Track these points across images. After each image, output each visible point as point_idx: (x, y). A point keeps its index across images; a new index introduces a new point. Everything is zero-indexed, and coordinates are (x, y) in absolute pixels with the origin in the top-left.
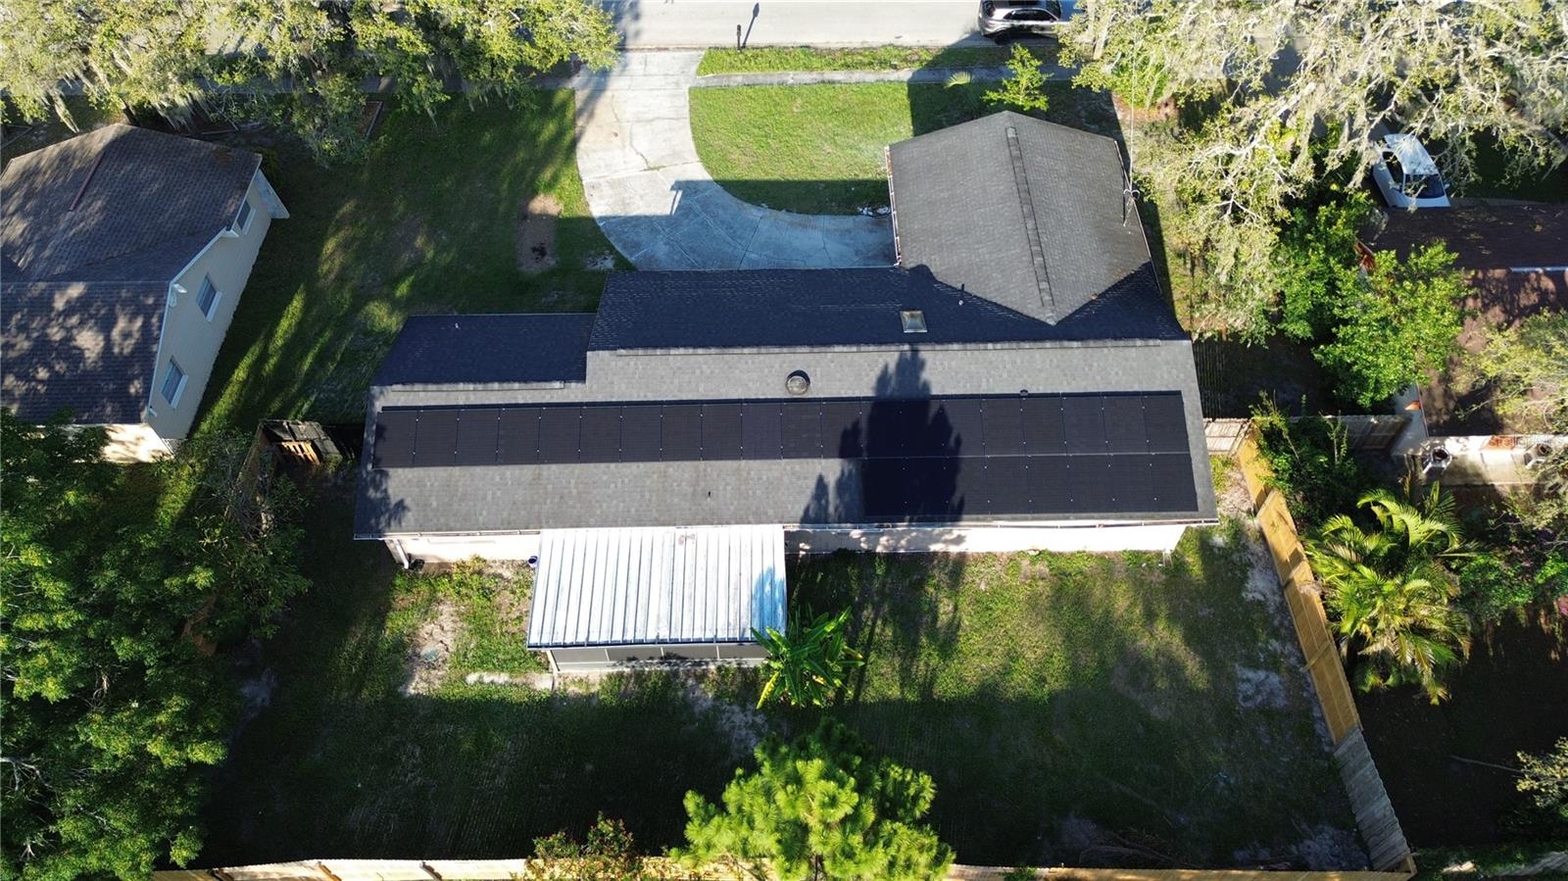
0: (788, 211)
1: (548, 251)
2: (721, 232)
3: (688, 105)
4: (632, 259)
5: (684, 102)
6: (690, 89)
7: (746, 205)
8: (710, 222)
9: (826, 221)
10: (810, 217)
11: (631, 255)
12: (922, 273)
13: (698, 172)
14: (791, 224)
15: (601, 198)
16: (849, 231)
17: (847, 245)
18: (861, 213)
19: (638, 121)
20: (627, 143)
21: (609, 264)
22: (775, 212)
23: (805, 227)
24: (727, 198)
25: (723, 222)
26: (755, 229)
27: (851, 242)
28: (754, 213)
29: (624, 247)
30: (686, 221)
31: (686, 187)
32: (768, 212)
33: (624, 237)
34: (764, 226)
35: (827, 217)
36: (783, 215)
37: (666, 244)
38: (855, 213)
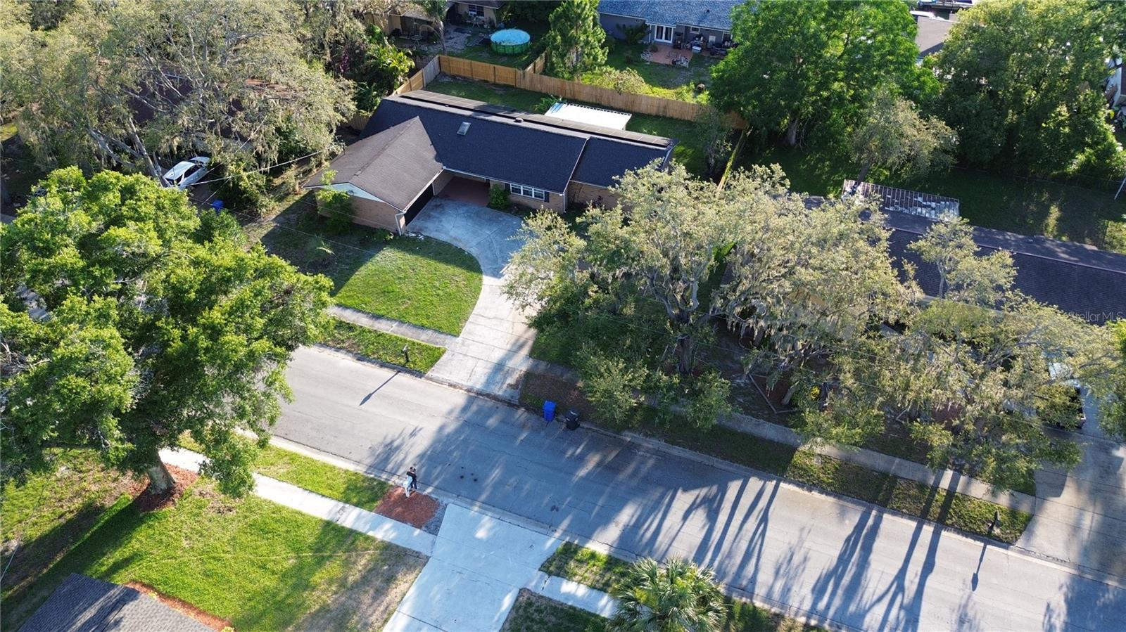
0: (457, 247)
5: (468, 327)
6: (457, 336)
7: (475, 255)
8: (498, 252)
9: (443, 237)
10: (449, 242)
12: (439, 158)
13: (488, 279)
14: (460, 241)
16: (438, 231)
17: (442, 225)
18: (424, 236)
19: (502, 319)
24: (482, 262)
26: (479, 244)
31: (497, 275)
32: (467, 249)
34: (474, 243)
35: (441, 239)
36: (461, 246)
38: (427, 238)
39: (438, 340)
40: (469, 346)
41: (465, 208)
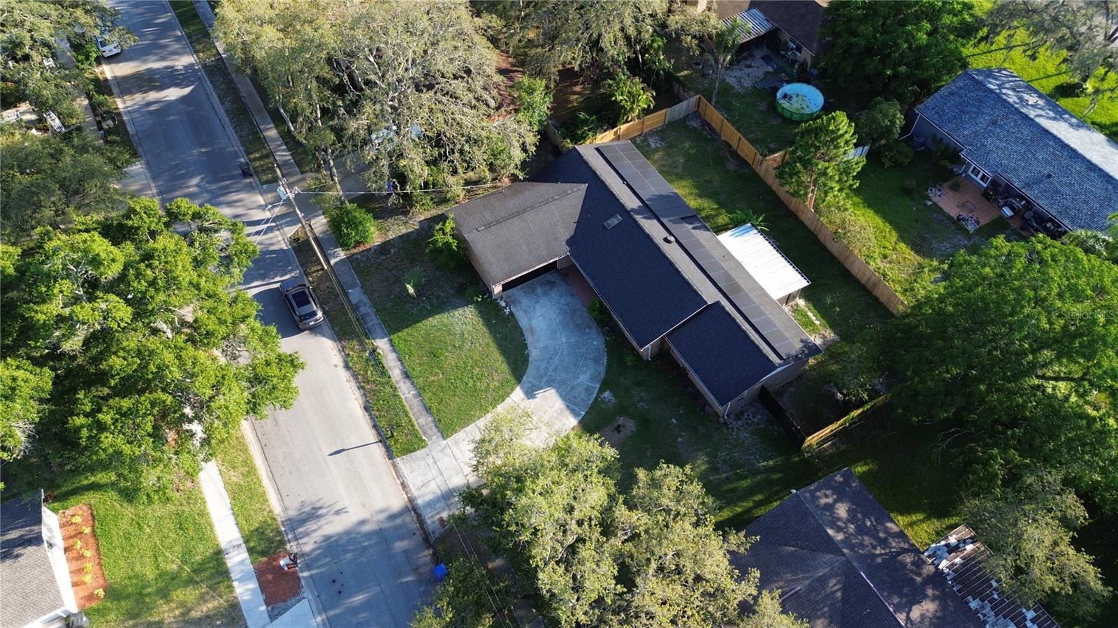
0: (525, 340)
1: (615, 425)
2: (556, 360)
3: (462, 431)
4: (598, 386)
5: (460, 435)
6: (444, 438)
7: (531, 359)
8: (552, 368)
9: (523, 322)
10: (524, 330)
11: (595, 388)
13: (518, 393)
14: (533, 335)
15: (564, 425)
16: (525, 311)
17: (534, 308)
18: (509, 311)
21: (607, 394)
22: (528, 346)
23: (532, 329)
24: (531, 371)
25: (549, 363)
26: (545, 348)
27: (531, 307)
28: (534, 353)
29: (592, 393)
30: (558, 378)
31: (530, 394)
32: (531, 347)
33: (585, 398)
34: (542, 345)
35: (520, 323)
36: (529, 340)
37: (578, 377)
38: (511, 313)
39: (429, 432)
40: (445, 455)
41: (569, 299)
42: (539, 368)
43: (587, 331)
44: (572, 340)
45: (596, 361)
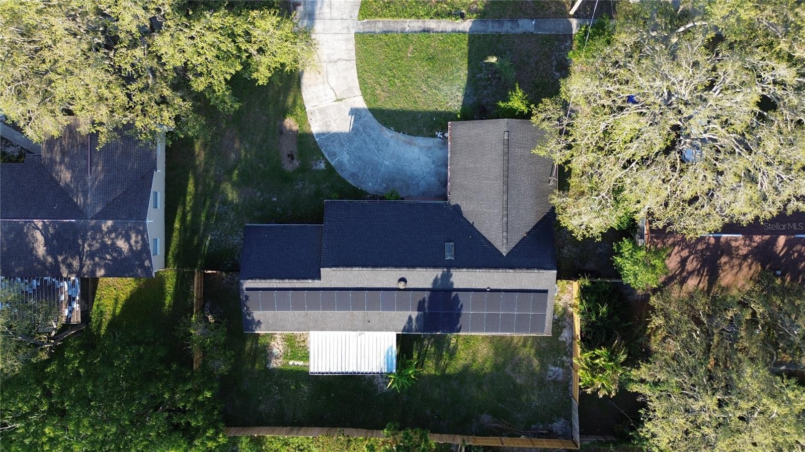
0: (403, 133)
1: (295, 156)
3: (354, 48)
4: (333, 164)
5: (352, 45)
6: (356, 34)
7: (384, 128)
8: (367, 140)
9: (421, 141)
10: (413, 138)
11: (332, 160)
12: (457, 208)
13: (361, 103)
14: (404, 142)
15: (316, 121)
16: (430, 148)
17: (429, 157)
18: (436, 136)
19: (330, 62)
20: (326, 79)
21: (322, 166)
22: (397, 133)
23: (410, 144)
24: (374, 123)
25: (373, 140)
27: (431, 155)
28: (388, 134)
29: (329, 156)
31: (355, 112)
32: (394, 134)
33: (328, 148)
34: (392, 143)
35: (421, 138)
36: (401, 136)
37: (348, 154)
40: (343, 28)
42: (373, 129)
43: (384, 185)
44: (383, 169)
45: (353, 175)
